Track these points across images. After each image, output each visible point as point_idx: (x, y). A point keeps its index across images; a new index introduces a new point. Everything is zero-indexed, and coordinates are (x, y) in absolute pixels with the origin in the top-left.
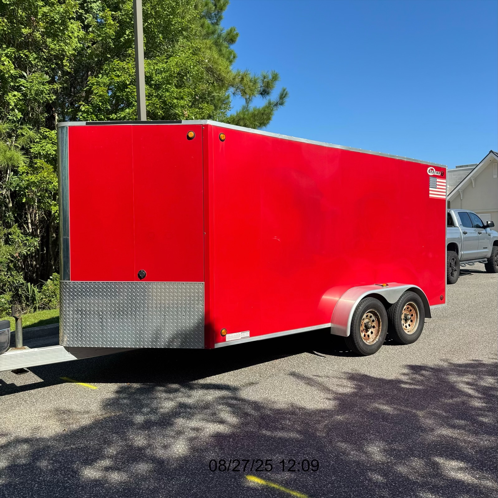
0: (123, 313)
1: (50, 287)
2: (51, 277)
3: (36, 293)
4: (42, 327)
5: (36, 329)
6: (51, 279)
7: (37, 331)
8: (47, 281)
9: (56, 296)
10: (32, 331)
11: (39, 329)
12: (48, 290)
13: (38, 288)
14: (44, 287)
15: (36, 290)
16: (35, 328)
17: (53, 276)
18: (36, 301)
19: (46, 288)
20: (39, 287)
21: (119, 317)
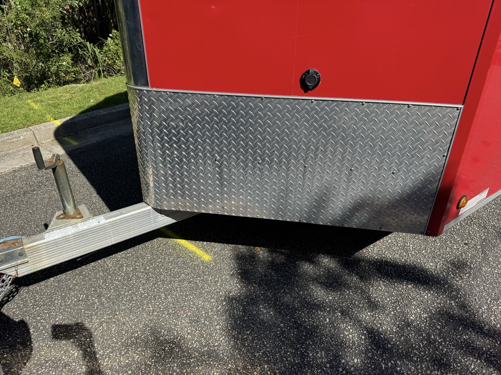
0: (263, 160)
1: (111, 48)
2: (111, 35)
3: (97, 54)
4: (109, 109)
5: (103, 112)
6: (111, 37)
7: (104, 115)
8: (107, 39)
9: (119, 57)
10: (97, 116)
11: (105, 113)
12: (110, 50)
13: (98, 48)
14: (105, 48)
15: (97, 51)
16: (101, 111)
17: (113, 33)
18: (99, 63)
19: (107, 49)
20: (100, 47)
21: (255, 167)
